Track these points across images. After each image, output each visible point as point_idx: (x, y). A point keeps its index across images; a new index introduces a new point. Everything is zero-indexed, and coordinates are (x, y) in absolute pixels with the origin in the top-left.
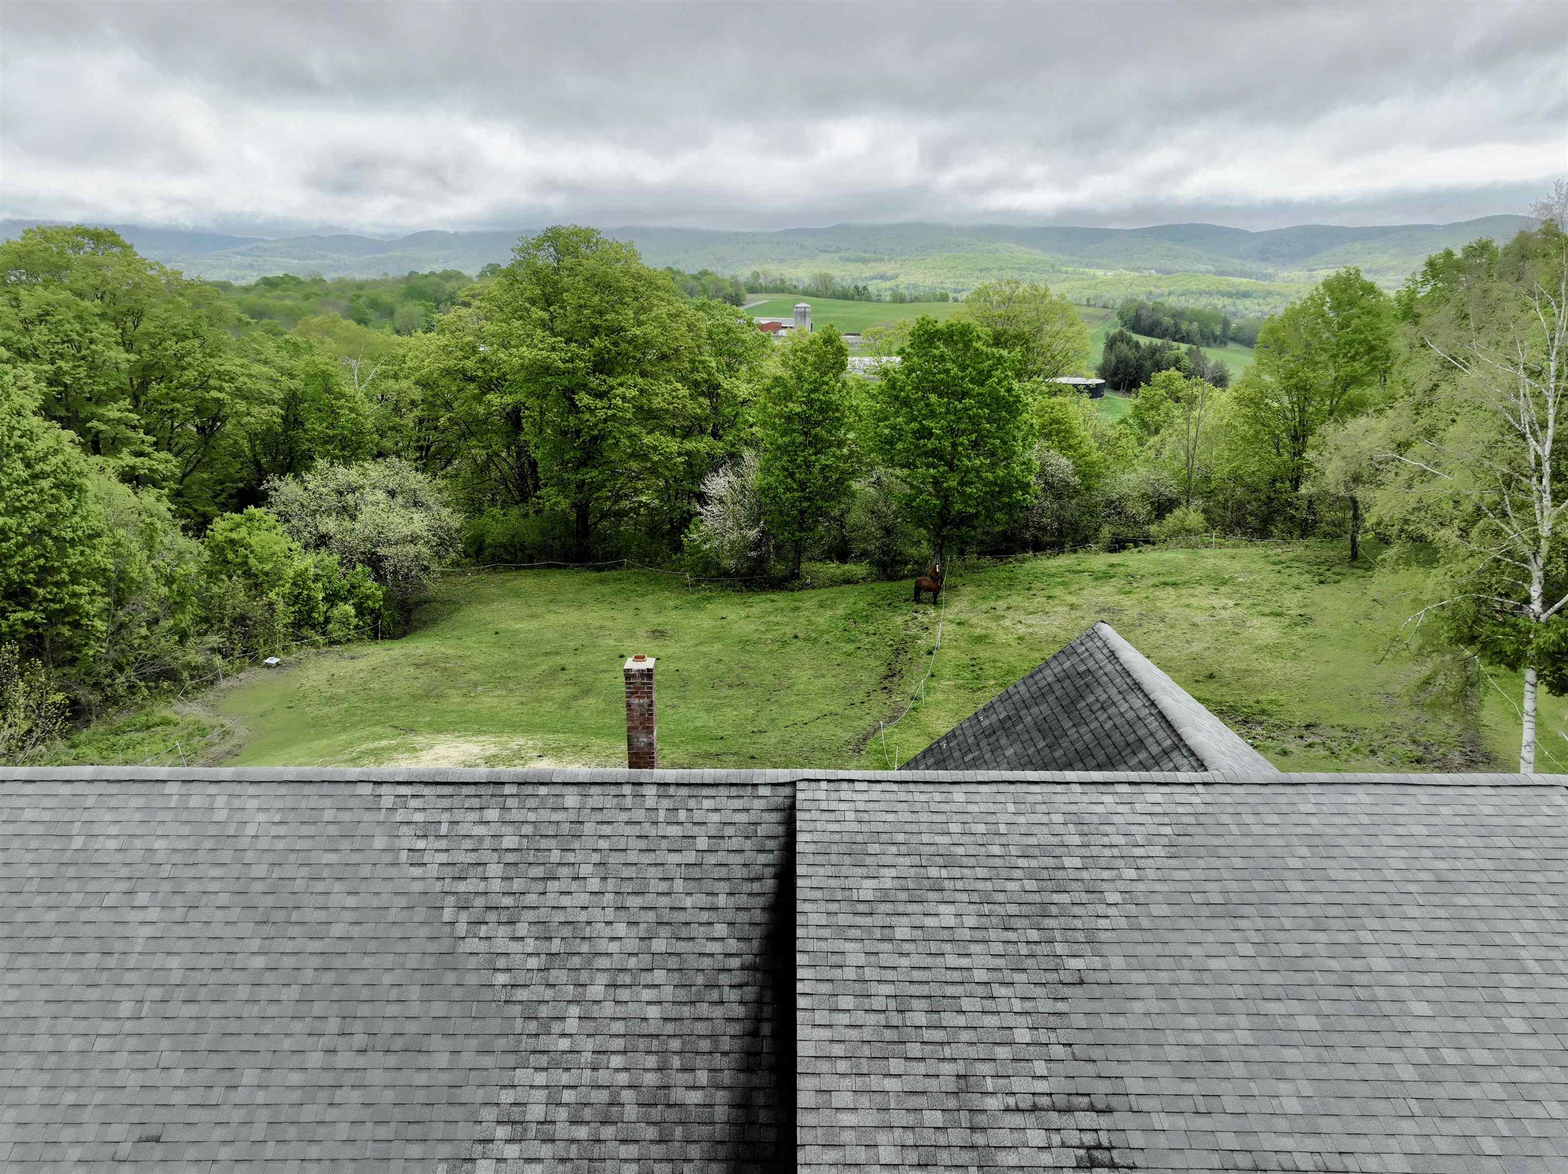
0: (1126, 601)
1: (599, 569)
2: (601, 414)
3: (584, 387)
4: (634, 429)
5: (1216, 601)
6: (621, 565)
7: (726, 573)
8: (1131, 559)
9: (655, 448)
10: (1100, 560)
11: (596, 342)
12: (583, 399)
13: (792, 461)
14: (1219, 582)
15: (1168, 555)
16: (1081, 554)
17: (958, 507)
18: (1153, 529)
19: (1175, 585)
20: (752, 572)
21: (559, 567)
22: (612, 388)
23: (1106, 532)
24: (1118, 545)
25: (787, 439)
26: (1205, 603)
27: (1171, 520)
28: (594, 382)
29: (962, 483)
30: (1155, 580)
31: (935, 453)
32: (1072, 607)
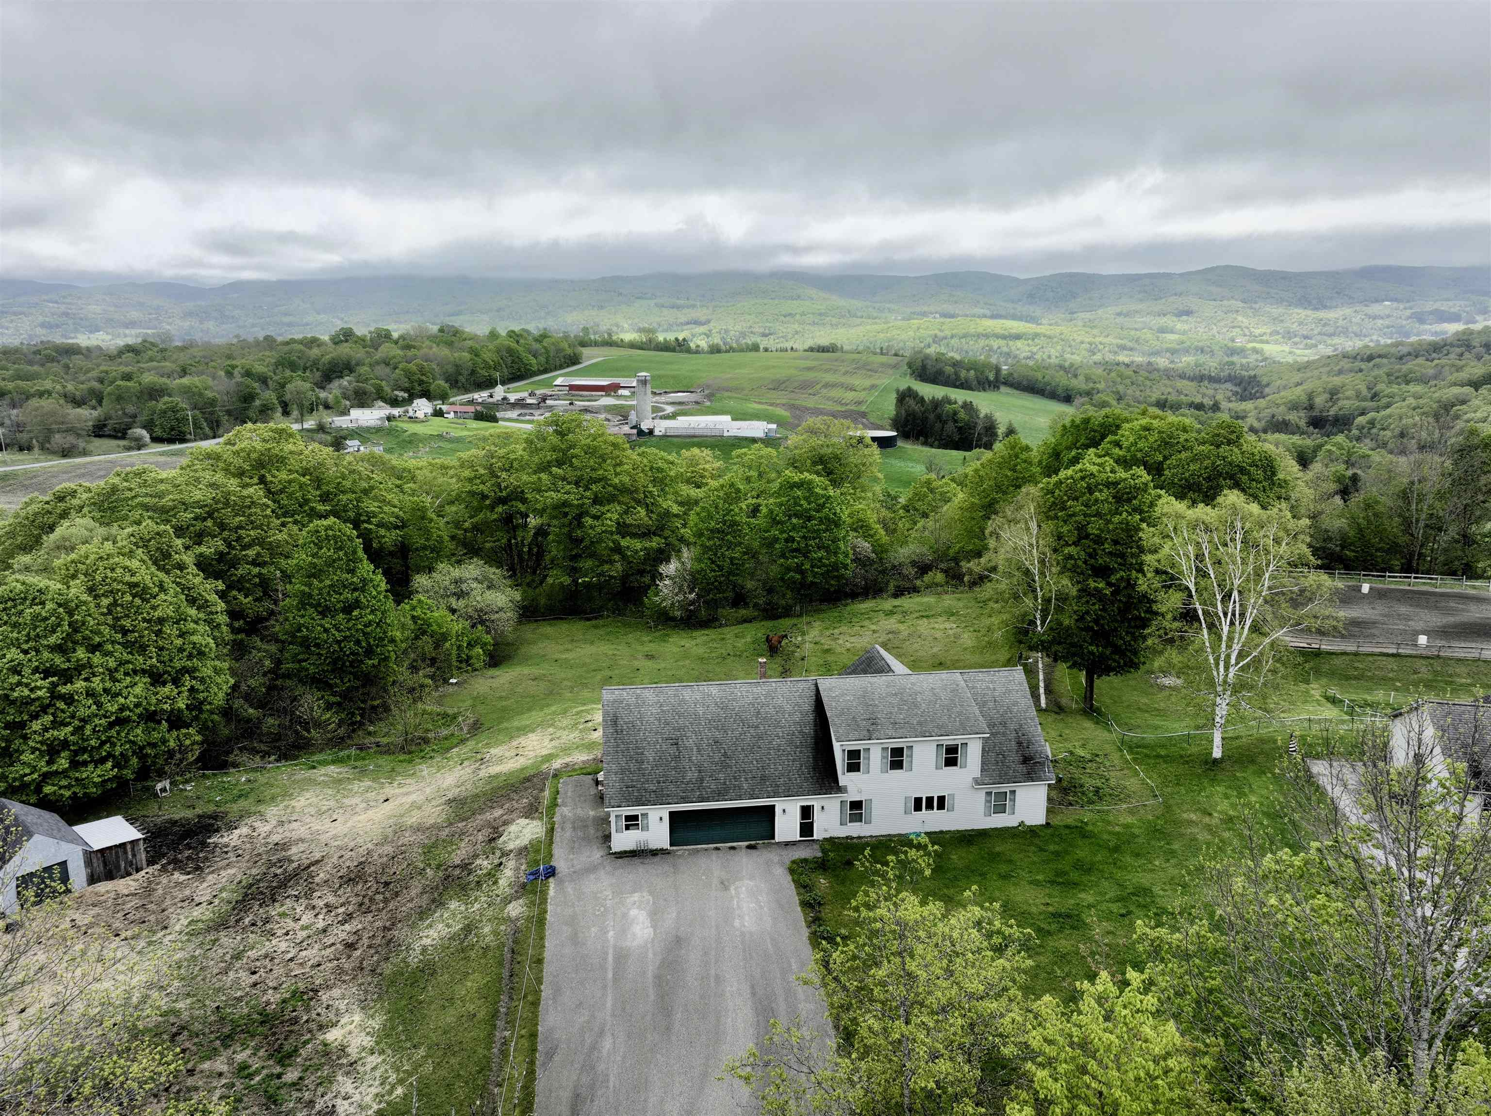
0: (902, 627)
1: (589, 619)
2: (598, 530)
3: (587, 513)
4: (615, 537)
5: (947, 625)
6: (602, 616)
7: (674, 619)
8: (907, 602)
9: (628, 547)
10: (889, 604)
11: (593, 487)
12: (588, 521)
13: (715, 554)
14: (950, 614)
15: (926, 599)
16: (879, 600)
17: (810, 579)
18: (918, 583)
19: (927, 617)
20: (689, 618)
21: (562, 619)
22: (603, 513)
23: (891, 587)
24: (898, 593)
25: (711, 543)
26: (942, 627)
27: (926, 578)
28: (594, 511)
29: (812, 566)
30: (917, 615)
31: (796, 550)
32: (874, 631)
